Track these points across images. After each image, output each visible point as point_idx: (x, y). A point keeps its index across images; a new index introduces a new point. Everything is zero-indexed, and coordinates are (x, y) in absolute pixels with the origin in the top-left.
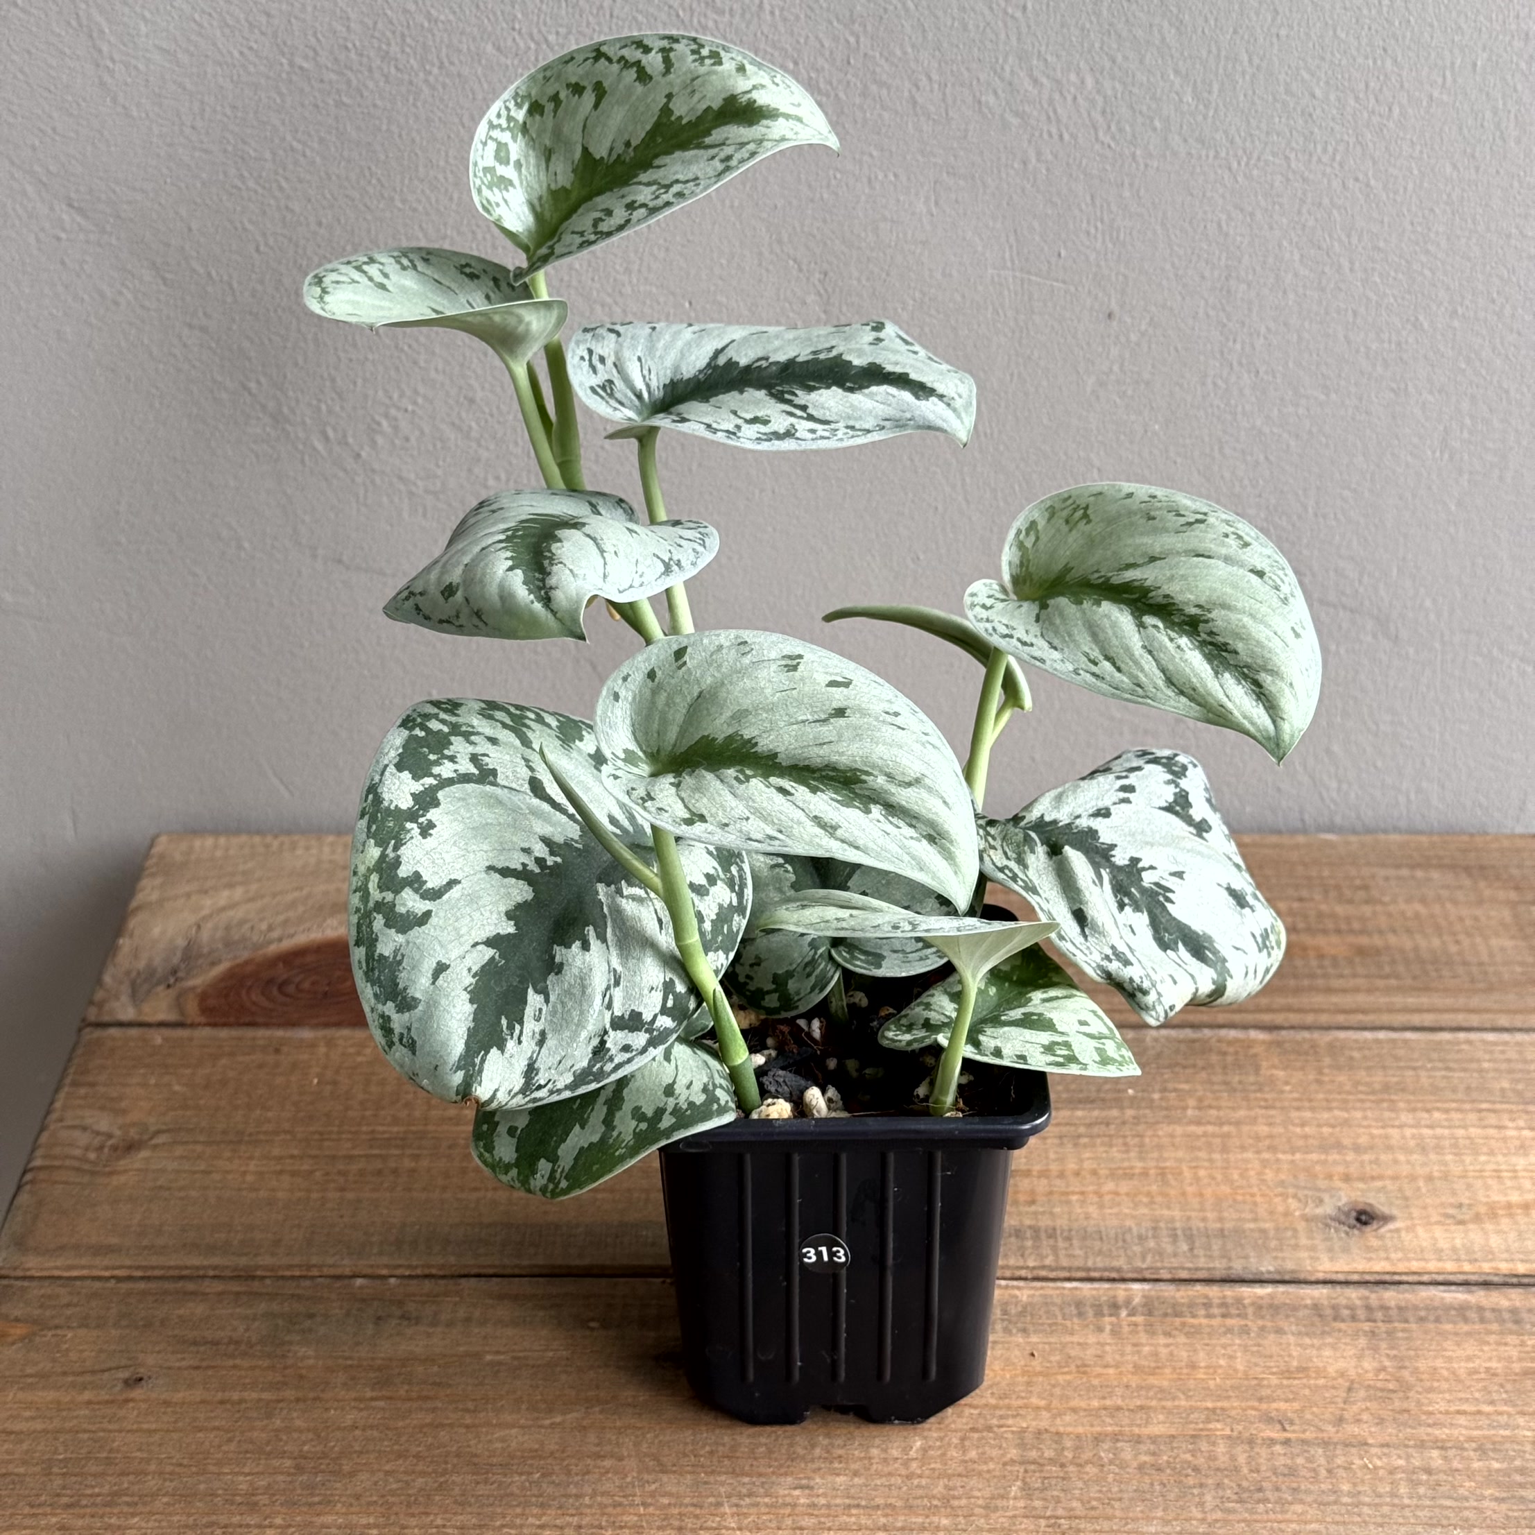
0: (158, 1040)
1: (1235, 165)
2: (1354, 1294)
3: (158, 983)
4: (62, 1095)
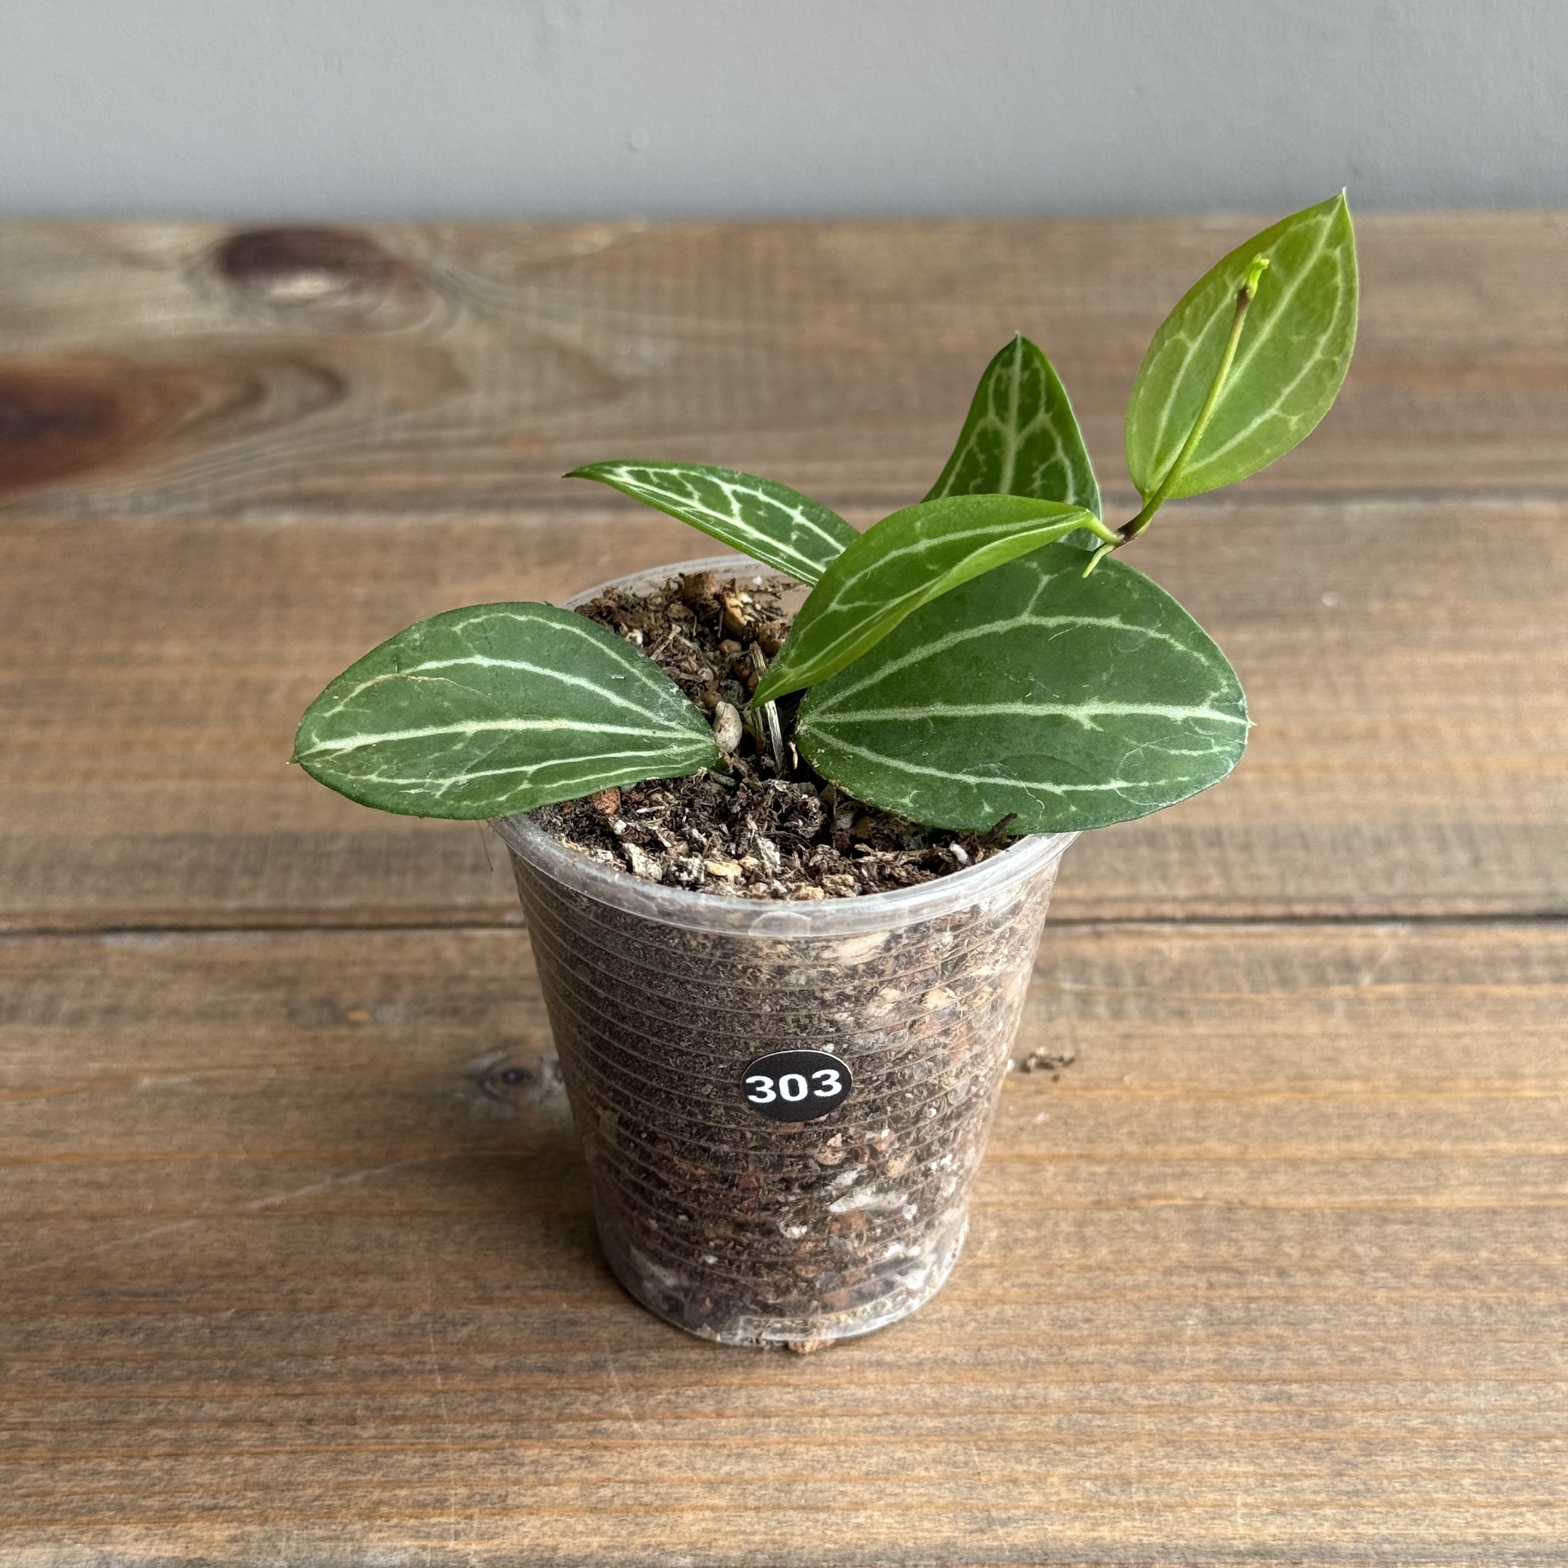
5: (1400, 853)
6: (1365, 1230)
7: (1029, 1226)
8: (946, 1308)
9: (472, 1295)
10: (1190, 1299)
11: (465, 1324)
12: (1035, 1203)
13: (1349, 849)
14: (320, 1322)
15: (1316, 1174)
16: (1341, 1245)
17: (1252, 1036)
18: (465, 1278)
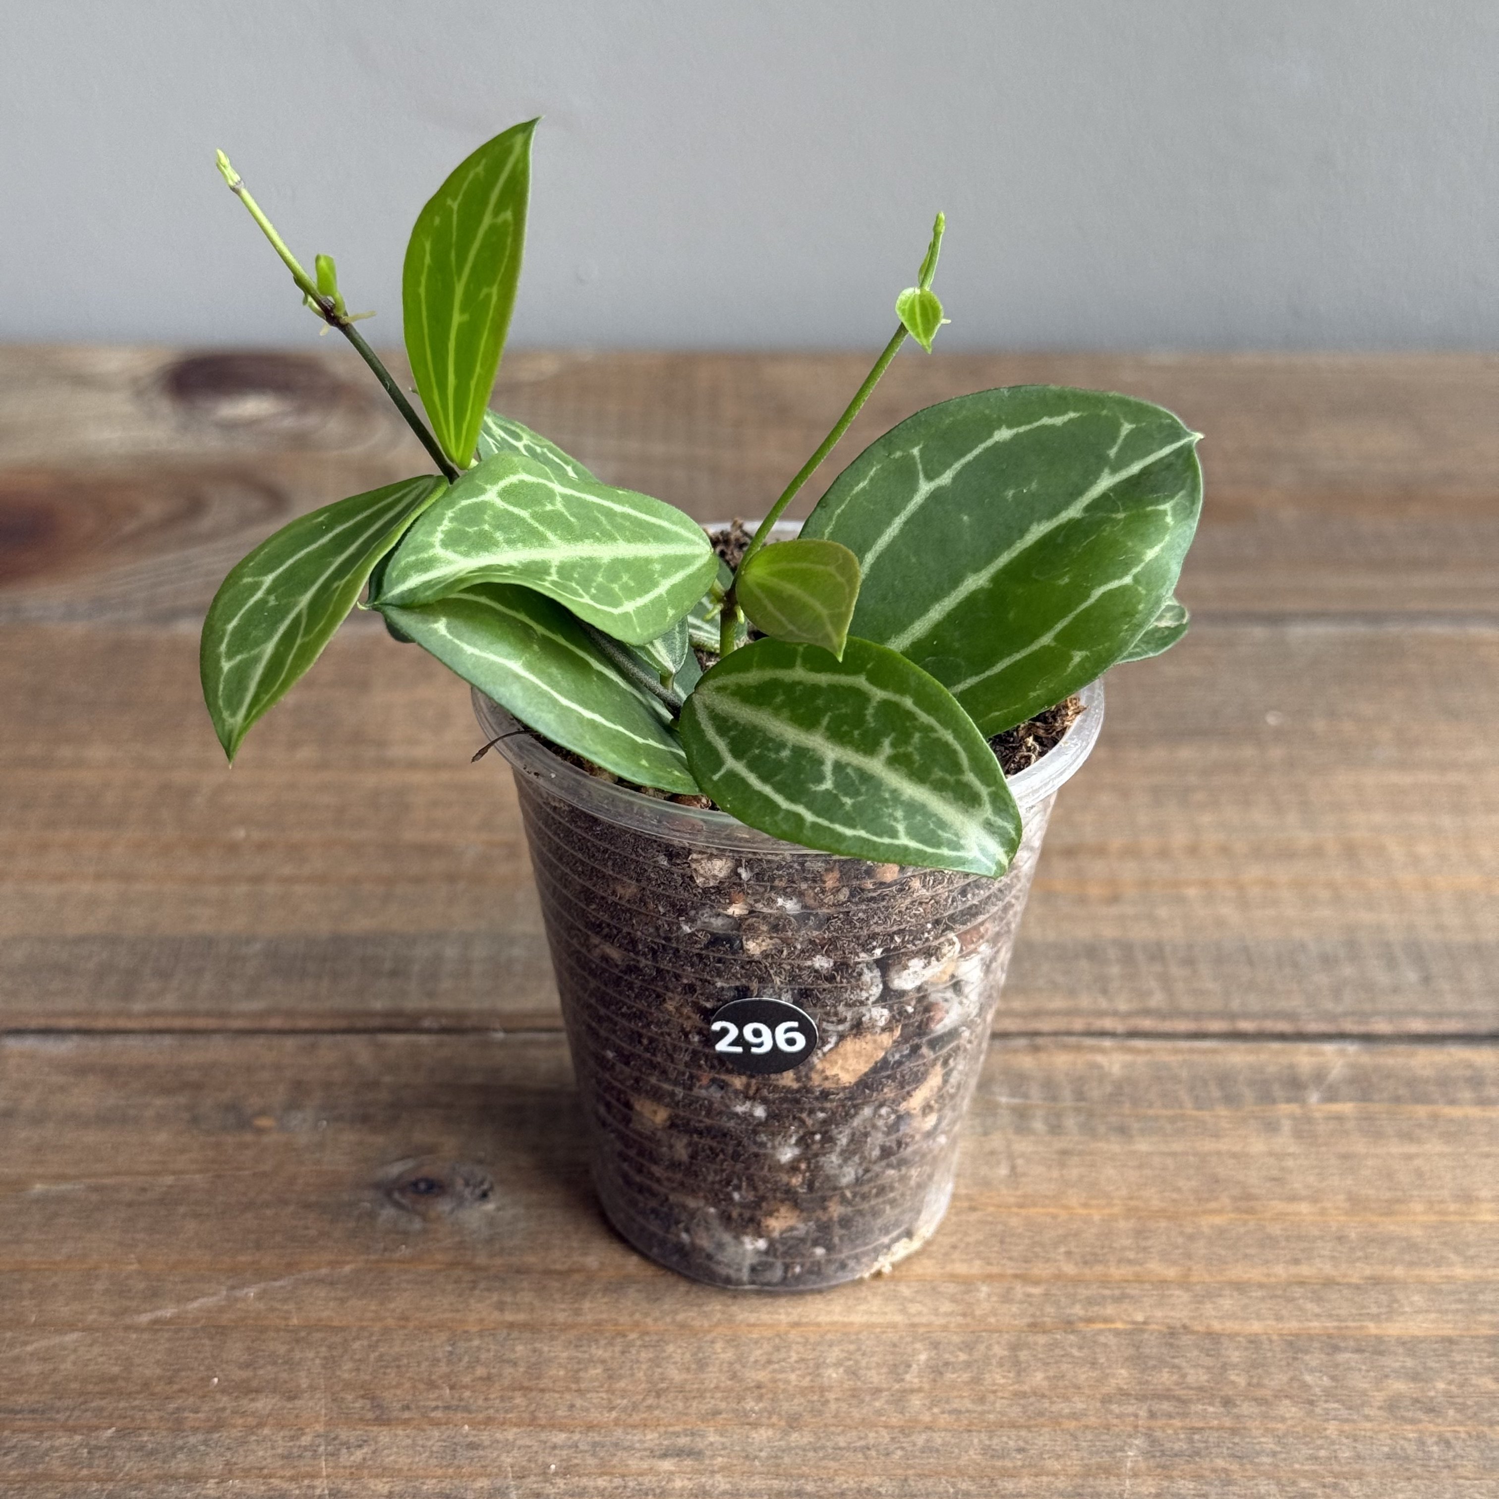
5: (1348, 971)
6: (1314, 1359)
7: (960, 1350)
8: (872, 1435)
9: (370, 1415)
10: (1130, 1429)
11: (360, 1446)
12: (967, 1325)
13: (1295, 965)
14: (205, 1443)
15: (1263, 1299)
16: (1291, 1374)
17: (1195, 1154)
18: (363, 1397)
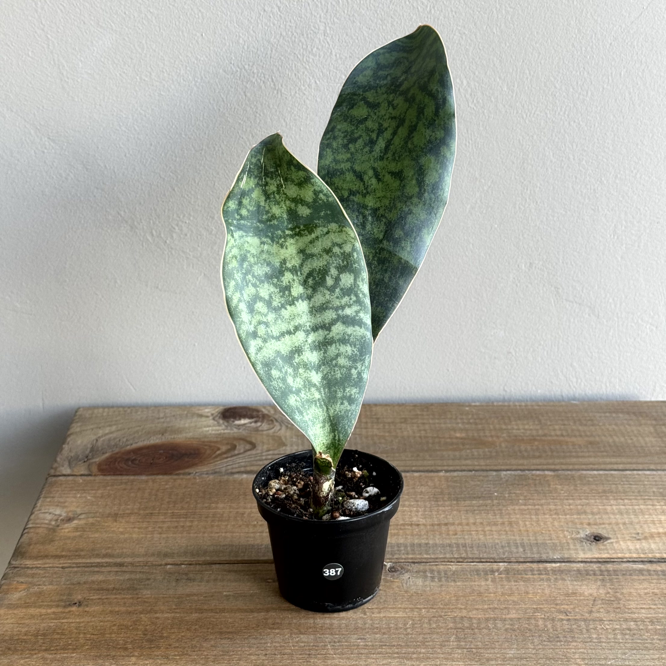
0: (81, 481)
1: (525, 116)
2: (595, 566)
3: (80, 461)
4: (40, 501)
5: (507, 549)
6: (491, 622)
7: (418, 621)
8: (400, 635)
10: (452, 634)
12: (420, 617)
13: (495, 548)
15: (482, 611)
16: (486, 625)
